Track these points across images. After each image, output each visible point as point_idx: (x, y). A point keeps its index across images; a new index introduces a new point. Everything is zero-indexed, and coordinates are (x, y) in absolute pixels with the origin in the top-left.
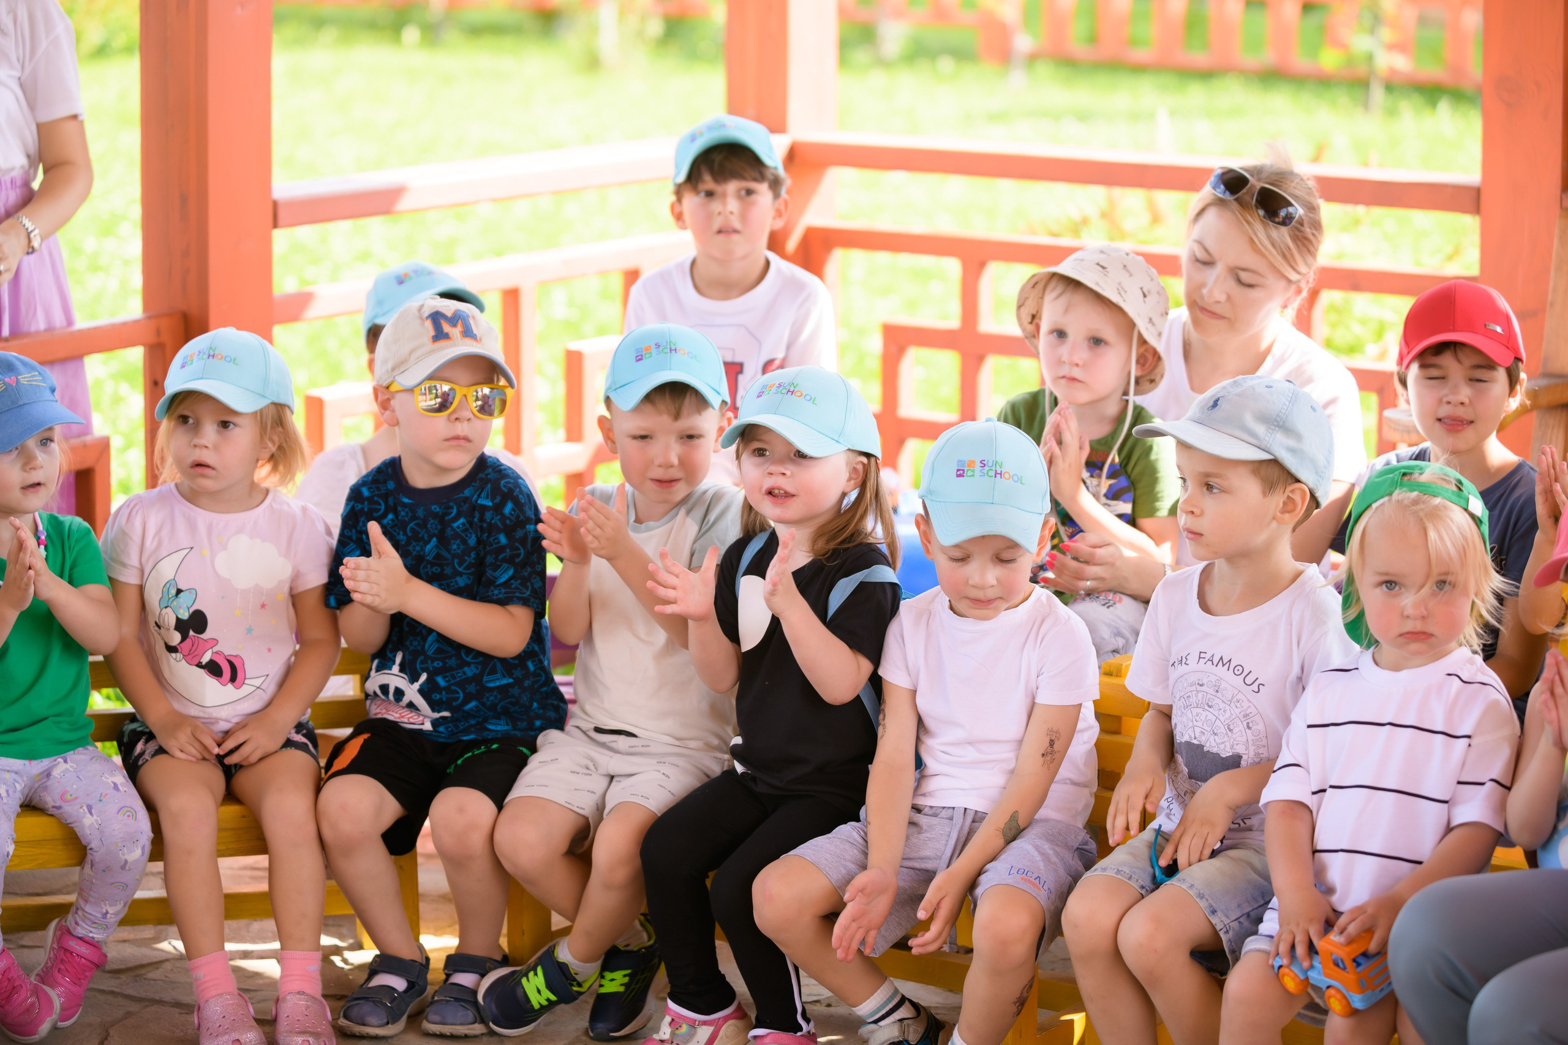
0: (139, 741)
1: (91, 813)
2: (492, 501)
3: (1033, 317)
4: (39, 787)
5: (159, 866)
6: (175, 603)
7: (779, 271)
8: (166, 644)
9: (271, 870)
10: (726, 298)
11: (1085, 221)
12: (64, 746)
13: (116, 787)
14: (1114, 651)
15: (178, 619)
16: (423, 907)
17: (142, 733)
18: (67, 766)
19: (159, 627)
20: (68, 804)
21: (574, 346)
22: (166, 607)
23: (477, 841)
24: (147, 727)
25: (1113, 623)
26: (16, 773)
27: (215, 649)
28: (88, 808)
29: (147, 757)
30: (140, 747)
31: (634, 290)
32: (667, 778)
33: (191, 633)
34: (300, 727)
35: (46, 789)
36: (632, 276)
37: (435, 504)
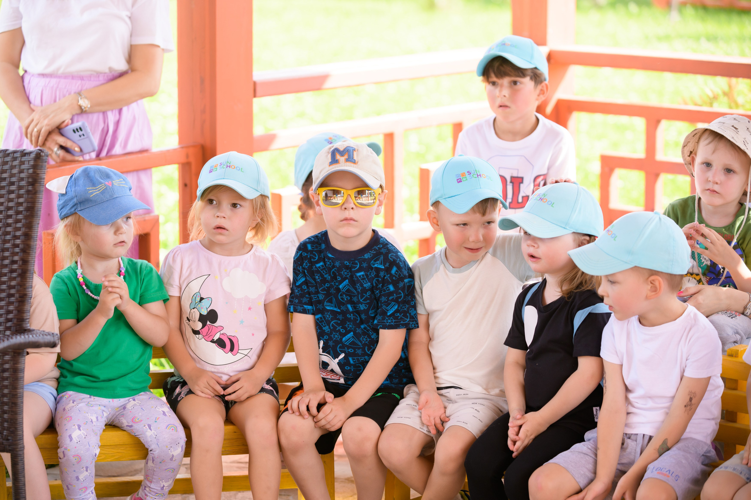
0: (177, 387)
1: (150, 429)
2: (384, 266)
3: (691, 152)
4: (118, 415)
5: (187, 460)
6: (199, 306)
7: (544, 125)
8: (193, 330)
9: (250, 462)
10: (514, 140)
11: (715, 98)
12: (133, 392)
13: (164, 413)
14: (734, 342)
15: (201, 315)
16: (337, 485)
17: (179, 382)
18: (136, 402)
19: (189, 320)
20: (136, 424)
21: (424, 166)
22: (194, 308)
23: (369, 447)
24: (182, 378)
25: (734, 327)
26: (105, 407)
27: (222, 332)
28: (148, 426)
29: (183, 396)
30: (178, 390)
31: (461, 135)
32: (478, 412)
33: (208, 323)
34: (268, 381)
35: (123, 415)
36: (458, 127)
37: (347, 261)
